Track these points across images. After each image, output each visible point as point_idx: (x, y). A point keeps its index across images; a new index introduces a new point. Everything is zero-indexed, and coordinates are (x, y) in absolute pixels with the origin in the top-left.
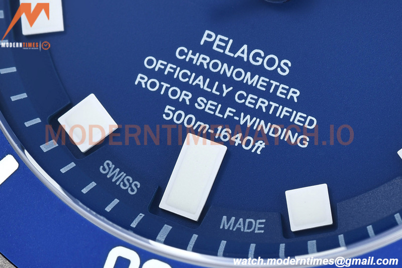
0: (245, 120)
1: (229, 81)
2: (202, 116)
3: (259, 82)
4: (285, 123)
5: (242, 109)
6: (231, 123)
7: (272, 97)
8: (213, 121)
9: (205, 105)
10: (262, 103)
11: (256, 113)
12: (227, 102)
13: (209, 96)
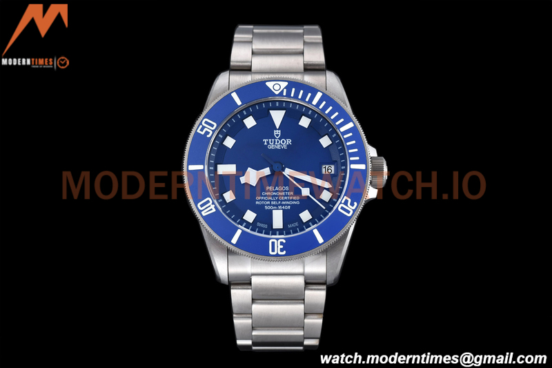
0: (283, 203)
1: (277, 196)
2: (274, 205)
3: (283, 193)
4: (293, 200)
5: (282, 201)
6: (280, 205)
7: (287, 196)
8: (277, 206)
9: (273, 203)
10: (286, 198)
11: (285, 200)
12: (278, 200)
13: (273, 201)
